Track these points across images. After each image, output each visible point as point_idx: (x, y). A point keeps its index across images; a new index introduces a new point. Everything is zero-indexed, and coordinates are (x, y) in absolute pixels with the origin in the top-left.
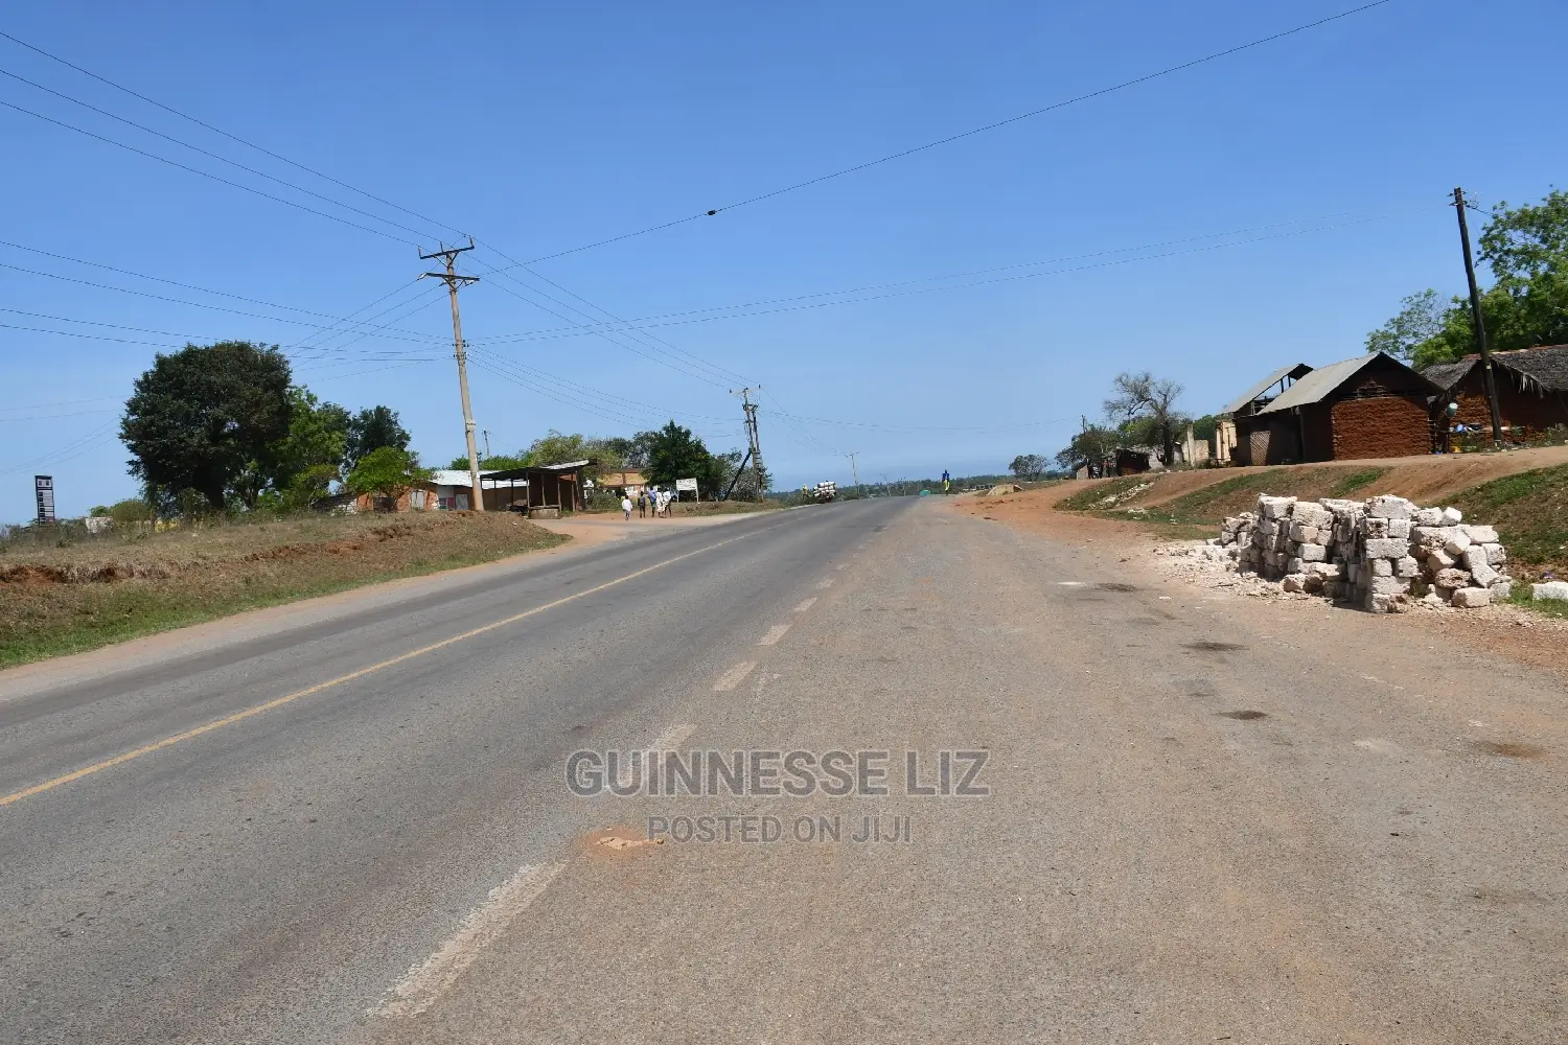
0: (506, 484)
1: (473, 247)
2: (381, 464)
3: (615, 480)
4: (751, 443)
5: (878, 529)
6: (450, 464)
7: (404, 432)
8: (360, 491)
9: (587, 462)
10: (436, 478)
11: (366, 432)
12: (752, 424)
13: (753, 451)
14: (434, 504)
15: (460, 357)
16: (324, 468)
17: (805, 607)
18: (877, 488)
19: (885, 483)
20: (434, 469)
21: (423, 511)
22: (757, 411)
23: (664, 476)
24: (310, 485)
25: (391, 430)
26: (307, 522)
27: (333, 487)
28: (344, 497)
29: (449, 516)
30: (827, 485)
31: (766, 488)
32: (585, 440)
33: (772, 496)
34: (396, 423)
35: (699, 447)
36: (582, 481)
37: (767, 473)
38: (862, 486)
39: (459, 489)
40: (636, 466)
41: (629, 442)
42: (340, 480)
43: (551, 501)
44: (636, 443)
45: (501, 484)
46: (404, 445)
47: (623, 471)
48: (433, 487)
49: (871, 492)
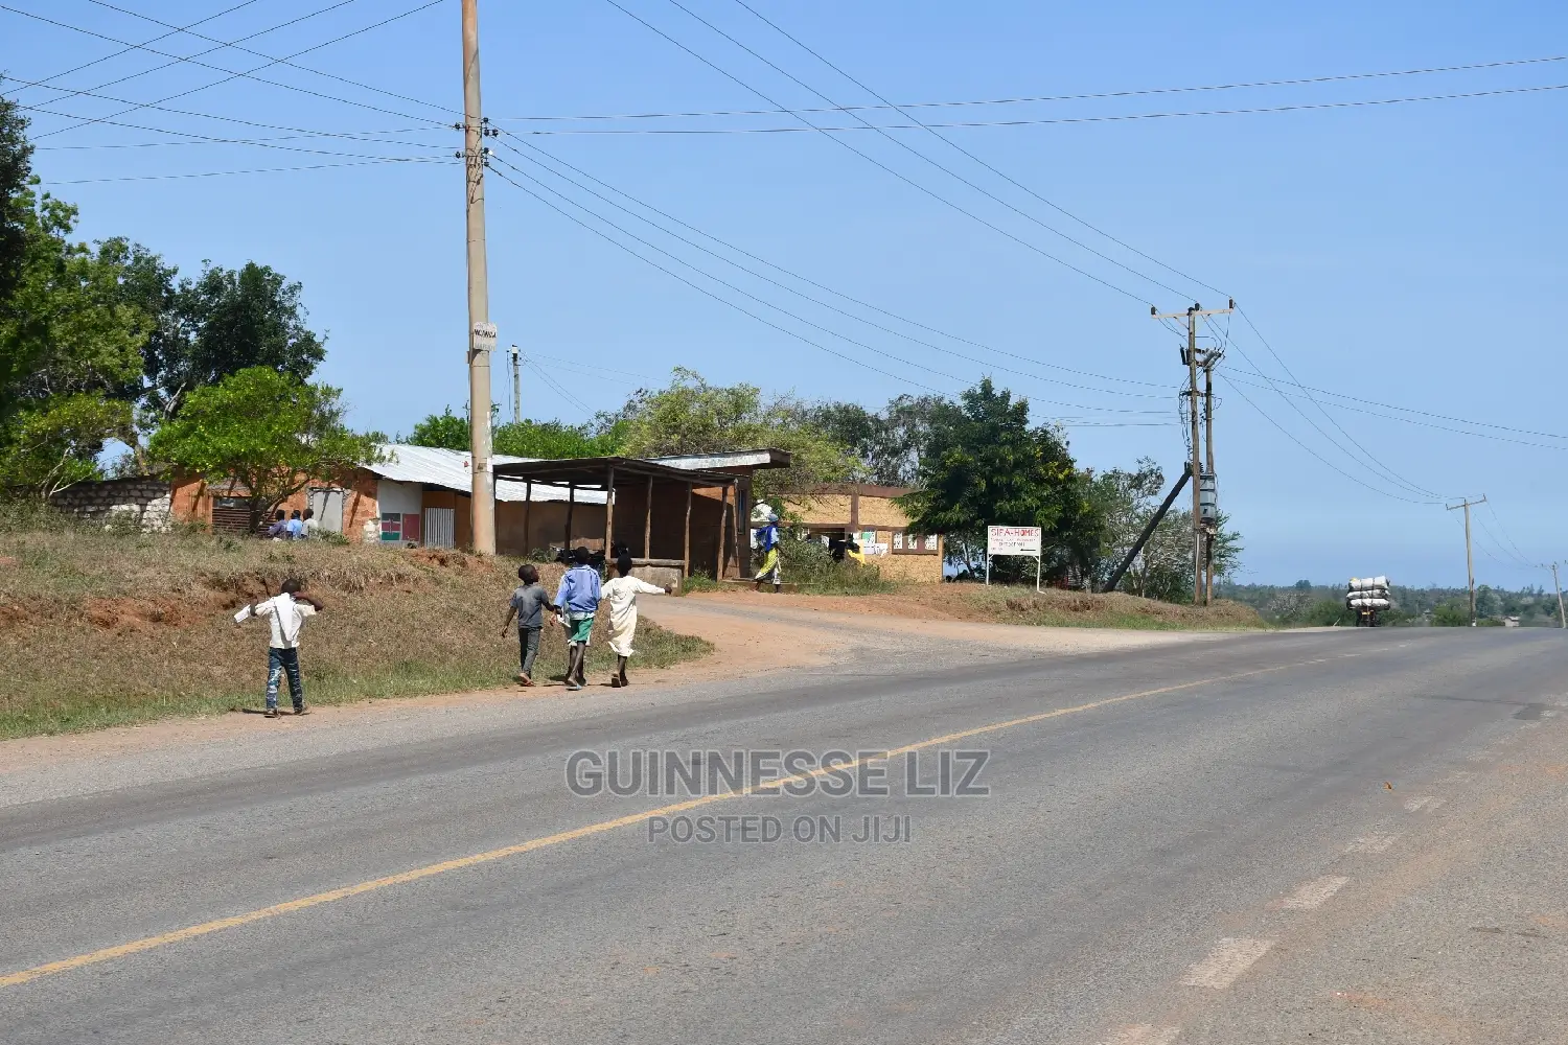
0: (560, 493)
2: (246, 410)
3: (831, 511)
4: (1195, 450)
6: (410, 432)
7: (309, 339)
8: (183, 474)
9: (766, 458)
10: (381, 459)
11: (210, 327)
12: (1199, 403)
13: (1197, 473)
14: (370, 526)
15: (475, 161)
16: (96, 405)
18: (1530, 600)
19: (1550, 589)
20: (379, 438)
21: (341, 542)
22: (1218, 367)
23: (956, 514)
24: (46, 448)
25: (278, 329)
26: (37, 539)
27: (112, 455)
28: (134, 485)
29: (401, 557)
31: (1219, 569)
32: (765, 401)
33: (1234, 592)
34: (291, 313)
35: (1052, 451)
36: (746, 503)
37: (1226, 529)
38: (1486, 590)
39: (433, 495)
40: (887, 481)
41: (876, 420)
42: (132, 441)
43: (666, 549)
44: (895, 422)
45: (543, 493)
46: (308, 369)
47: (845, 485)
48: (370, 483)
49: (1510, 610)
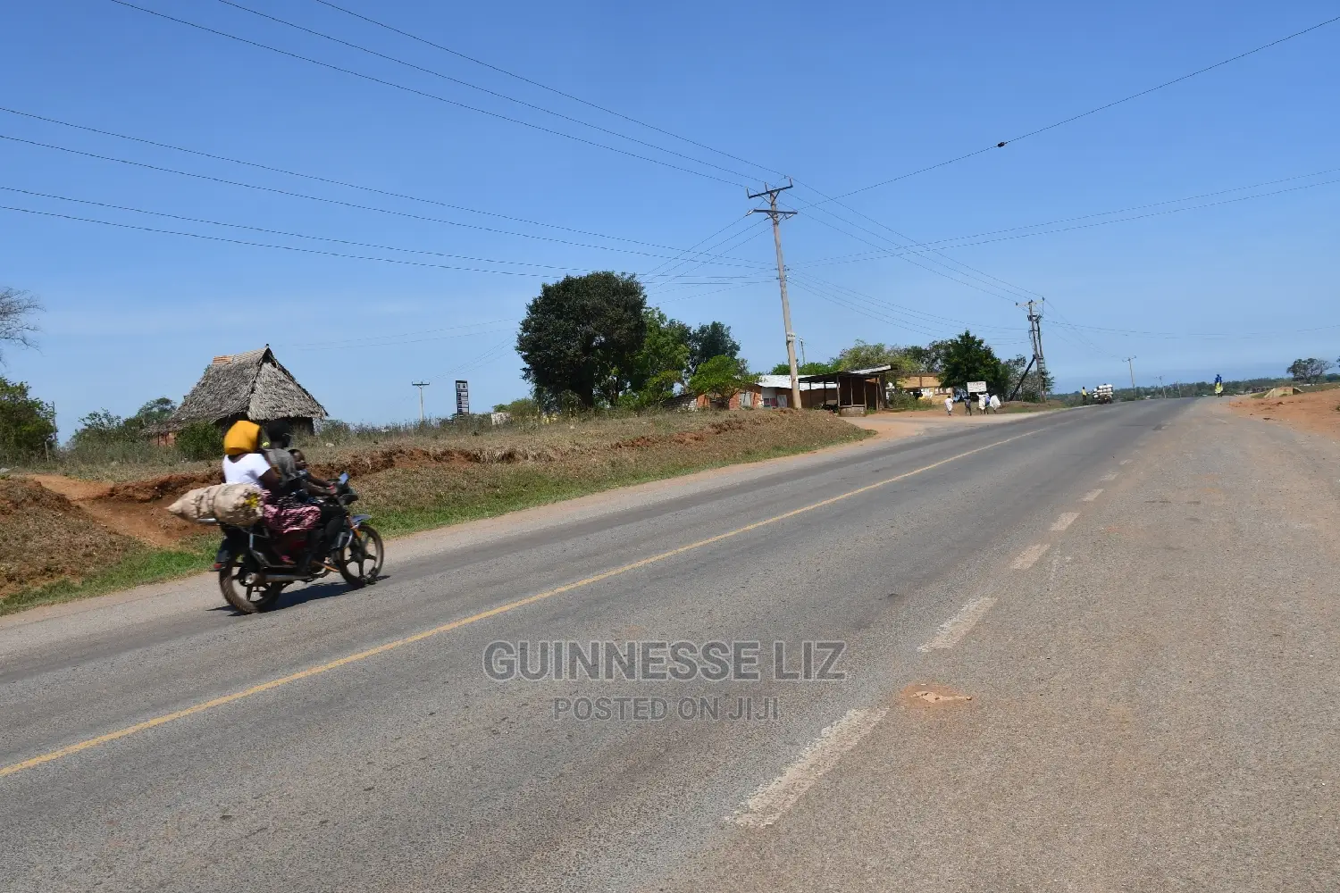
0: (820, 386)
1: (792, 186)
2: (717, 370)
3: (913, 383)
4: (1036, 349)
5: (1158, 427)
6: (771, 370)
7: (734, 344)
8: (699, 392)
9: (889, 367)
10: (761, 381)
11: (703, 344)
12: (1036, 333)
13: (1037, 357)
14: (760, 403)
15: (781, 279)
16: (670, 373)
17: (1090, 497)
18: (1153, 390)
19: (1160, 386)
20: (760, 374)
21: (752, 409)
22: (1041, 322)
23: (956, 380)
24: (658, 389)
25: (724, 342)
26: (659, 417)
27: (677, 388)
28: (685, 397)
29: (772, 413)
30: (1107, 388)
31: (1048, 390)
32: (887, 349)
33: (1053, 397)
34: (728, 337)
35: (988, 353)
36: (884, 384)
37: (1049, 376)
38: (1138, 388)
39: (779, 391)
40: (930, 371)
41: (926, 350)
42: (683, 383)
43: (858, 401)
44: (932, 350)
45: (815, 386)
46: (735, 354)
47: (920, 375)
48: (759, 389)
49: (1147, 394)
